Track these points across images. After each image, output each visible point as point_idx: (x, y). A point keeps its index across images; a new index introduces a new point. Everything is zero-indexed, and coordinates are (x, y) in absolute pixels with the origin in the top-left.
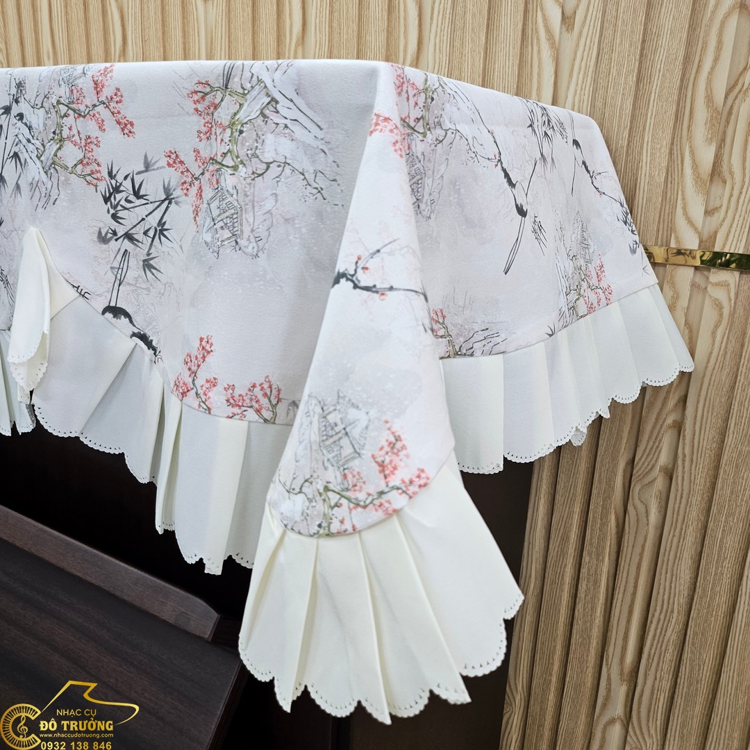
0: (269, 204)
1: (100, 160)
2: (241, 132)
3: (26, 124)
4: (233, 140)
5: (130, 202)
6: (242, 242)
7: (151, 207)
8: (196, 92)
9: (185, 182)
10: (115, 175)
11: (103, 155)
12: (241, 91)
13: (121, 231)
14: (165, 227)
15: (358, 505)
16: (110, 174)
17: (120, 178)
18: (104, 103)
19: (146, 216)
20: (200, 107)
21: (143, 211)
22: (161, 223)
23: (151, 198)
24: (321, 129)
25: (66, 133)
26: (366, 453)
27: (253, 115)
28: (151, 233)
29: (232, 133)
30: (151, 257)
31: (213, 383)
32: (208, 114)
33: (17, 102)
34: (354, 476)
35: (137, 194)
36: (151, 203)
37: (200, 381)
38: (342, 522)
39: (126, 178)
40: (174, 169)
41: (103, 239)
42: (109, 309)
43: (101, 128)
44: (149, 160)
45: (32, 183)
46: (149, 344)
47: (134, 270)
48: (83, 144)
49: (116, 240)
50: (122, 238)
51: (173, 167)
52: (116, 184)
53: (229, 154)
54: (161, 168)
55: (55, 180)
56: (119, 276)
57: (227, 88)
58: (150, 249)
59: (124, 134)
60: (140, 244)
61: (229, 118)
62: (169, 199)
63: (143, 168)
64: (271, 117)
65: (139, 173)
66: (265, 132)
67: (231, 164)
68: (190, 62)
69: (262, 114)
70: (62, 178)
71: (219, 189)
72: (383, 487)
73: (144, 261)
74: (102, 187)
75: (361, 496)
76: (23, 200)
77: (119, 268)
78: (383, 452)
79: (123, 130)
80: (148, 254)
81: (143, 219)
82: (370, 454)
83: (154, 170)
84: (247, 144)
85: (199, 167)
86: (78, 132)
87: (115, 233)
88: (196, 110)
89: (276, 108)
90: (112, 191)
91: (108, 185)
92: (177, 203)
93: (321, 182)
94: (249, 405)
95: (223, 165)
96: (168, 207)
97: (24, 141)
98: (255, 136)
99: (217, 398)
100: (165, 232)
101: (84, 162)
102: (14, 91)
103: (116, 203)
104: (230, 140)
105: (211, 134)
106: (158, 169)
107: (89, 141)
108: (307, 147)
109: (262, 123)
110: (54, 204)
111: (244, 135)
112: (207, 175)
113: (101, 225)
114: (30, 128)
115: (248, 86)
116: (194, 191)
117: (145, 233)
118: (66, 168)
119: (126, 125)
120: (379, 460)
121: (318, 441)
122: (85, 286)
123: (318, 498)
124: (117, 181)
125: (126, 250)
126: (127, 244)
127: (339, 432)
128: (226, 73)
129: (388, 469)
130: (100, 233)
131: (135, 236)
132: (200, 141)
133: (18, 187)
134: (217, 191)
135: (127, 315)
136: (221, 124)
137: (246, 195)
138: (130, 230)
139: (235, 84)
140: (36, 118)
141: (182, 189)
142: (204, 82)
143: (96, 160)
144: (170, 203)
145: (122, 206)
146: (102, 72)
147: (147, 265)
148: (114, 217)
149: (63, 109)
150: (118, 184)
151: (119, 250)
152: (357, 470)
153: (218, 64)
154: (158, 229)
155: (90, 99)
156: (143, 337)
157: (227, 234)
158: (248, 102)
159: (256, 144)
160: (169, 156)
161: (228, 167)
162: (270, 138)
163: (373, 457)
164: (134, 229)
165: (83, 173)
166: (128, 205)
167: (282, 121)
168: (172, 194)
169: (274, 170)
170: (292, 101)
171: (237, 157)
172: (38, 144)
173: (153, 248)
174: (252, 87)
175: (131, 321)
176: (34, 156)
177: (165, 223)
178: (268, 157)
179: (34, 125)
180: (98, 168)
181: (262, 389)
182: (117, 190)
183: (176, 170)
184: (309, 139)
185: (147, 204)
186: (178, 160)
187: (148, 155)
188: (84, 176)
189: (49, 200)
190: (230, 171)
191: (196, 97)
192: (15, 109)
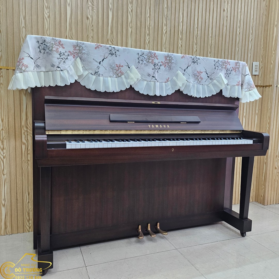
35: (229, 70)
41: (225, 74)
45: (220, 69)
47: (227, 77)
48: (226, 66)
50: (227, 74)
59: (229, 65)
92: (232, 71)
114: (220, 64)
133: (218, 69)
149: (224, 63)
176: (220, 66)
188: (225, 69)
189: (222, 70)
192: (218, 62)
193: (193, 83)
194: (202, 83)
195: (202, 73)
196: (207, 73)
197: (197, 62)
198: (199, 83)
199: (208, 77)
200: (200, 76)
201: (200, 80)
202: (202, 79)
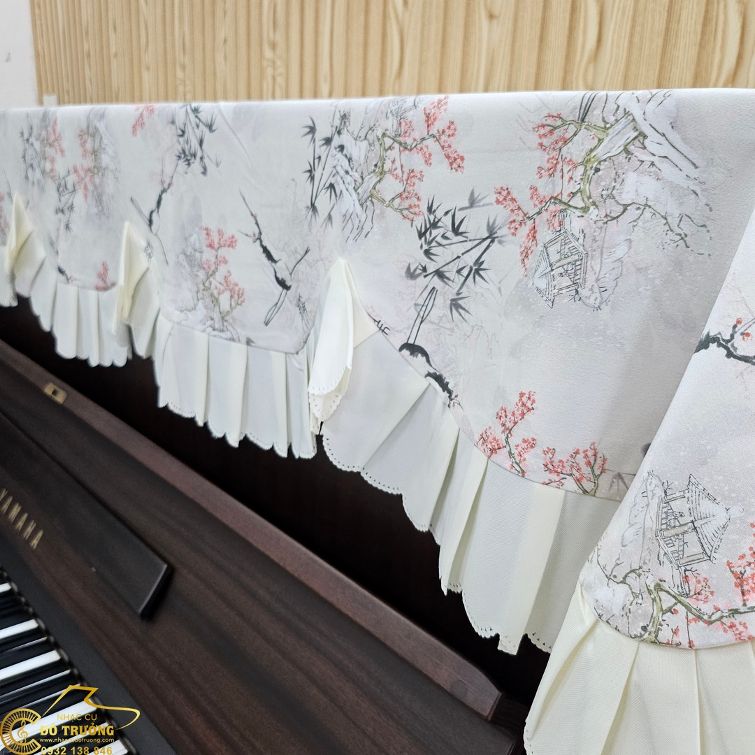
0: (620, 251)
1: (421, 194)
2: (597, 170)
3: (346, 156)
4: (585, 178)
5: (447, 238)
6: (584, 292)
7: (469, 245)
8: (543, 126)
9: (514, 221)
10: (435, 211)
11: (425, 190)
12: (602, 125)
13: (432, 268)
14: (482, 267)
15: (699, 618)
16: (430, 209)
17: (439, 213)
18: (434, 137)
19: (463, 254)
20: (546, 142)
21: (459, 249)
22: (479, 262)
23: (470, 236)
24: (696, 167)
25: (388, 166)
26: (721, 558)
27: (614, 152)
28: (465, 272)
29: (586, 171)
30: (460, 296)
31: (531, 444)
32: (554, 149)
33: (339, 133)
34: (699, 582)
35: (456, 230)
36: (470, 240)
37: (514, 440)
38: (675, 632)
39: (446, 213)
40: (503, 206)
41: (411, 275)
42: (406, 346)
43: (427, 162)
44: (476, 196)
45: (345, 215)
46: (445, 387)
47: (440, 307)
48: (405, 176)
49: (425, 276)
50: (432, 275)
51: (502, 204)
52: (434, 220)
53: (579, 194)
54: (487, 205)
55: (369, 213)
56: (421, 314)
57: (583, 120)
58: (461, 288)
59: (452, 168)
60: (450, 283)
61: (583, 154)
62: (492, 236)
63: (466, 204)
64: (636, 154)
65: (462, 209)
66: (627, 170)
67: (581, 204)
68: (540, 93)
69: (626, 150)
70: (378, 212)
71: (562, 232)
72: (738, 604)
73: (452, 300)
74: (419, 222)
75: (707, 608)
76: (335, 230)
77: (423, 306)
78: (744, 562)
79: (451, 164)
80: (458, 294)
81: (458, 257)
82: (725, 561)
83: (479, 206)
84: (603, 183)
85: (535, 206)
86: (402, 166)
87: (424, 269)
88: (541, 145)
89: (643, 144)
90: (428, 226)
91: (425, 221)
92: (500, 242)
93: (686, 227)
94: (569, 473)
95: (570, 206)
96: (488, 247)
97: (342, 173)
98: (613, 175)
99: (533, 461)
100: (481, 272)
101: (404, 196)
102: (337, 122)
103: (431, 239)
104: (582, 179)
105: (555, 170)
106: (483, 205)
107: (412, 174)
108: (674, 188)
109: (624, 160)
110: (366, 236)
111: (600, 173)
112: (545, 215)
113: (412, 260)
114: (350, 160)
115: (612, 119)
116: (525, 230)
117: (459, 271)
118: (383, 201)
119: (455, 159)
120: (738, 570)
121: (654, 529)
122: (386, 321)
123: (646, 595)
124: (435, 217)
125: (434, 288)
126: (436, 282)
127: (686, 524)
128: (584, 105)
129: (748, 584)
130: (409, 268)
131: (447, 274)
132: (540, 178)
133: (330, 217)
134: (558, 233)
135: (425, 354)
136: (570, 160)
137: (595, 240)
138: (442, 267)
139: (595, 117)
140: (358, 150)
141: (509, 228)
142: (555, 114)
143: (416, 194)
144: (492, 241)
145: (437, 242)
146: (436, 104)
147: (455, 304)
148: (427, 253)
149: (388, 142)
150: (436, 220)
151: (427, 287)
152: (704, 575)
153: (575, 96)
154: (474, 268)
155: (419, 131)
156: (439, 378)
157: (566, 281)
158: (610, 137)
159: (613, 184)
160: (500, 193)
161: (576, 208)
162: (631, 178)
163: (729, 564)
164: (446, 267)
165: (400, 207)
166: (444, 242)
167: (649, 158)
168: (496, 233)
169: (632, 213)
170: (664, 135)
171: (589, 197)
172: (357, 176)
173: (464, 288)
174: (617, 121)
175: (428, 361)
176: (351, 188)
177: (482, 263)
178: (626, 198)
179: (355, 157)
180: (417, 203)
181: (586, 456)
182: (434, 225)
183: (505, 207)
184: (679, 178)
185: (466, 241)
186: (510, 197)
187: (475, 192)
188: (401, 211)
189: (361, 232)
190: (578, 213)
191: (542, 131)
192: (336, 141)
193: (177, 316)
194: (243, 334)
195: (232, 243)
196: (266, 250)
197: (199, 155)
198: (222, 323)
199: (282, 283)
200: (222, 270)
201: (225, 300)
202: (238, 296)
